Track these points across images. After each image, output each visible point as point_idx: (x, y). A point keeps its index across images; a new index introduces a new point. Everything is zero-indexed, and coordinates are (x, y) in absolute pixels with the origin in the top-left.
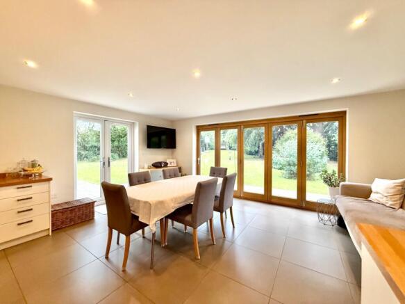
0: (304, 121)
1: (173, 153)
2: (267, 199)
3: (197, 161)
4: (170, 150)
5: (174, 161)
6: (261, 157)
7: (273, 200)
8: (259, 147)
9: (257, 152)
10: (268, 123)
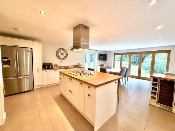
0: (155, 53)
1: (105, 62)
2: (139, 77)
3: (114, 65)
4: (104, 61)
5: (106, 64)
6: (137, 64)
7: (141, 78)
8: (136, 60)
9: (135, 62)
10: (141, 53)
